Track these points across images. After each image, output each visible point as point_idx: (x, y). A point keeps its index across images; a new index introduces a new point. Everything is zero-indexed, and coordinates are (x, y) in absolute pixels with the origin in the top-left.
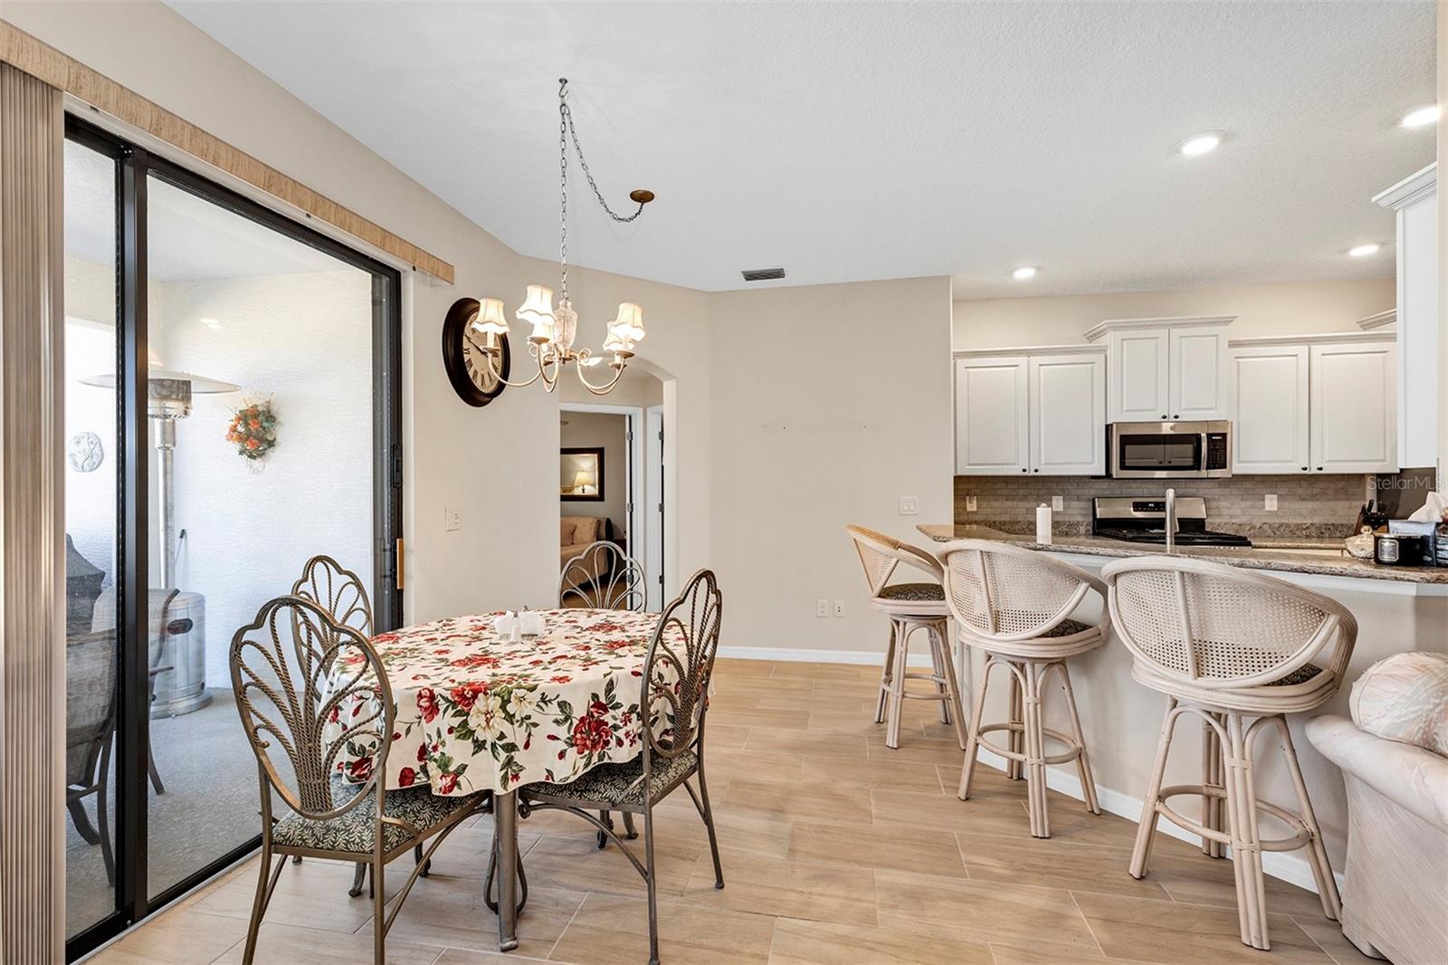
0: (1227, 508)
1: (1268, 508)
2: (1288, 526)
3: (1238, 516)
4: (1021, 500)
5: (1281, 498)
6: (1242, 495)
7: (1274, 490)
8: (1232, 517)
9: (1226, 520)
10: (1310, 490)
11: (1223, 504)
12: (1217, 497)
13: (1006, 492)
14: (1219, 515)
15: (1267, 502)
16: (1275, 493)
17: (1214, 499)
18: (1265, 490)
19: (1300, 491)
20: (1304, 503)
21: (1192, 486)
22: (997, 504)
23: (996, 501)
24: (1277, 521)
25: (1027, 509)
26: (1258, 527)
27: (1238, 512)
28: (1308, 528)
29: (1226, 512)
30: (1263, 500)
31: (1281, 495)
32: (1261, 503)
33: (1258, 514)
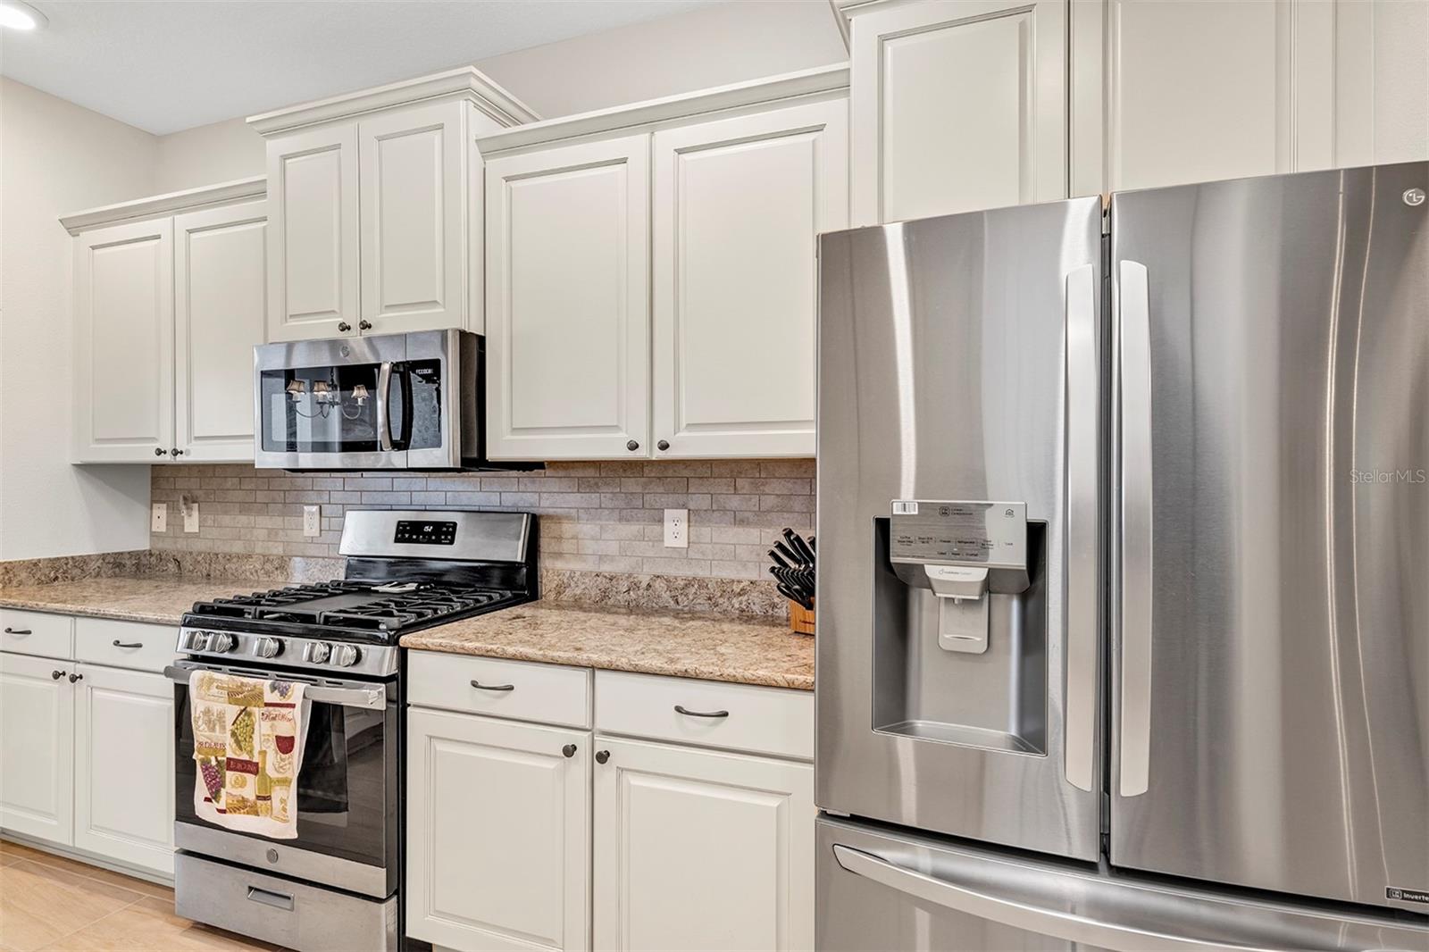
0: (593, 538)
1: (669, 541)
2: (702, 584)
3: (612, 559)
4: (259, 513)
5: (694, 516)
6: (621, 509)
7: (682, 499)
8: (602, 558)
9: (590, 566)
10: (755, 499)
11: (587, 528)
12: (573, 512)
13: (239, 495)
14: (578, 555)
15: (668, 526)
16: (684, 506)
17: (569, 518)
18: (664, 499)
19: (734, 502)
20: (740, 530)
21: (531, 487)
22: (226, 520)
23: (226, 513)
24: (683, 571)
25: (270, 530)
26: (644, 585)
27: (612, 548)
28: (743, 592)
29: (590, 547)
30: (661, 521)
31: (697, 511)
32: (657, 528)
33: (651, 554)
